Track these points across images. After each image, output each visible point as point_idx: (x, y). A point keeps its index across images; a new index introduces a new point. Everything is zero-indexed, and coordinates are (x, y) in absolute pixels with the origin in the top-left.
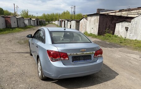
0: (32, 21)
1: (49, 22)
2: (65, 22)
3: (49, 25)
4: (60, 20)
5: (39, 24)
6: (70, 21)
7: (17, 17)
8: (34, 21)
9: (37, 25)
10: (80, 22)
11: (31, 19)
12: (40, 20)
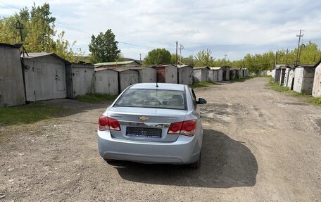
0: (210, 72)
1: (257, 72)
2: (284, 70)
3: (257, 78)
4: (278, 66)
5: (228, 77)
6: (294, 69)
7: (179, 66)
8: (216, 73)
9: (224, 80)
10: (317, 69)
11: (208, 68)
12: (231, 69)
